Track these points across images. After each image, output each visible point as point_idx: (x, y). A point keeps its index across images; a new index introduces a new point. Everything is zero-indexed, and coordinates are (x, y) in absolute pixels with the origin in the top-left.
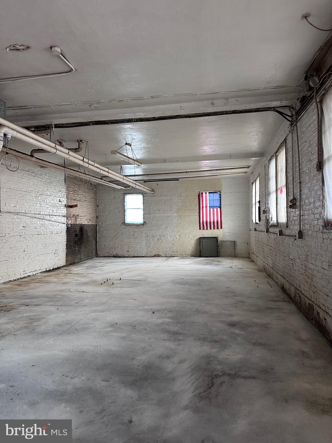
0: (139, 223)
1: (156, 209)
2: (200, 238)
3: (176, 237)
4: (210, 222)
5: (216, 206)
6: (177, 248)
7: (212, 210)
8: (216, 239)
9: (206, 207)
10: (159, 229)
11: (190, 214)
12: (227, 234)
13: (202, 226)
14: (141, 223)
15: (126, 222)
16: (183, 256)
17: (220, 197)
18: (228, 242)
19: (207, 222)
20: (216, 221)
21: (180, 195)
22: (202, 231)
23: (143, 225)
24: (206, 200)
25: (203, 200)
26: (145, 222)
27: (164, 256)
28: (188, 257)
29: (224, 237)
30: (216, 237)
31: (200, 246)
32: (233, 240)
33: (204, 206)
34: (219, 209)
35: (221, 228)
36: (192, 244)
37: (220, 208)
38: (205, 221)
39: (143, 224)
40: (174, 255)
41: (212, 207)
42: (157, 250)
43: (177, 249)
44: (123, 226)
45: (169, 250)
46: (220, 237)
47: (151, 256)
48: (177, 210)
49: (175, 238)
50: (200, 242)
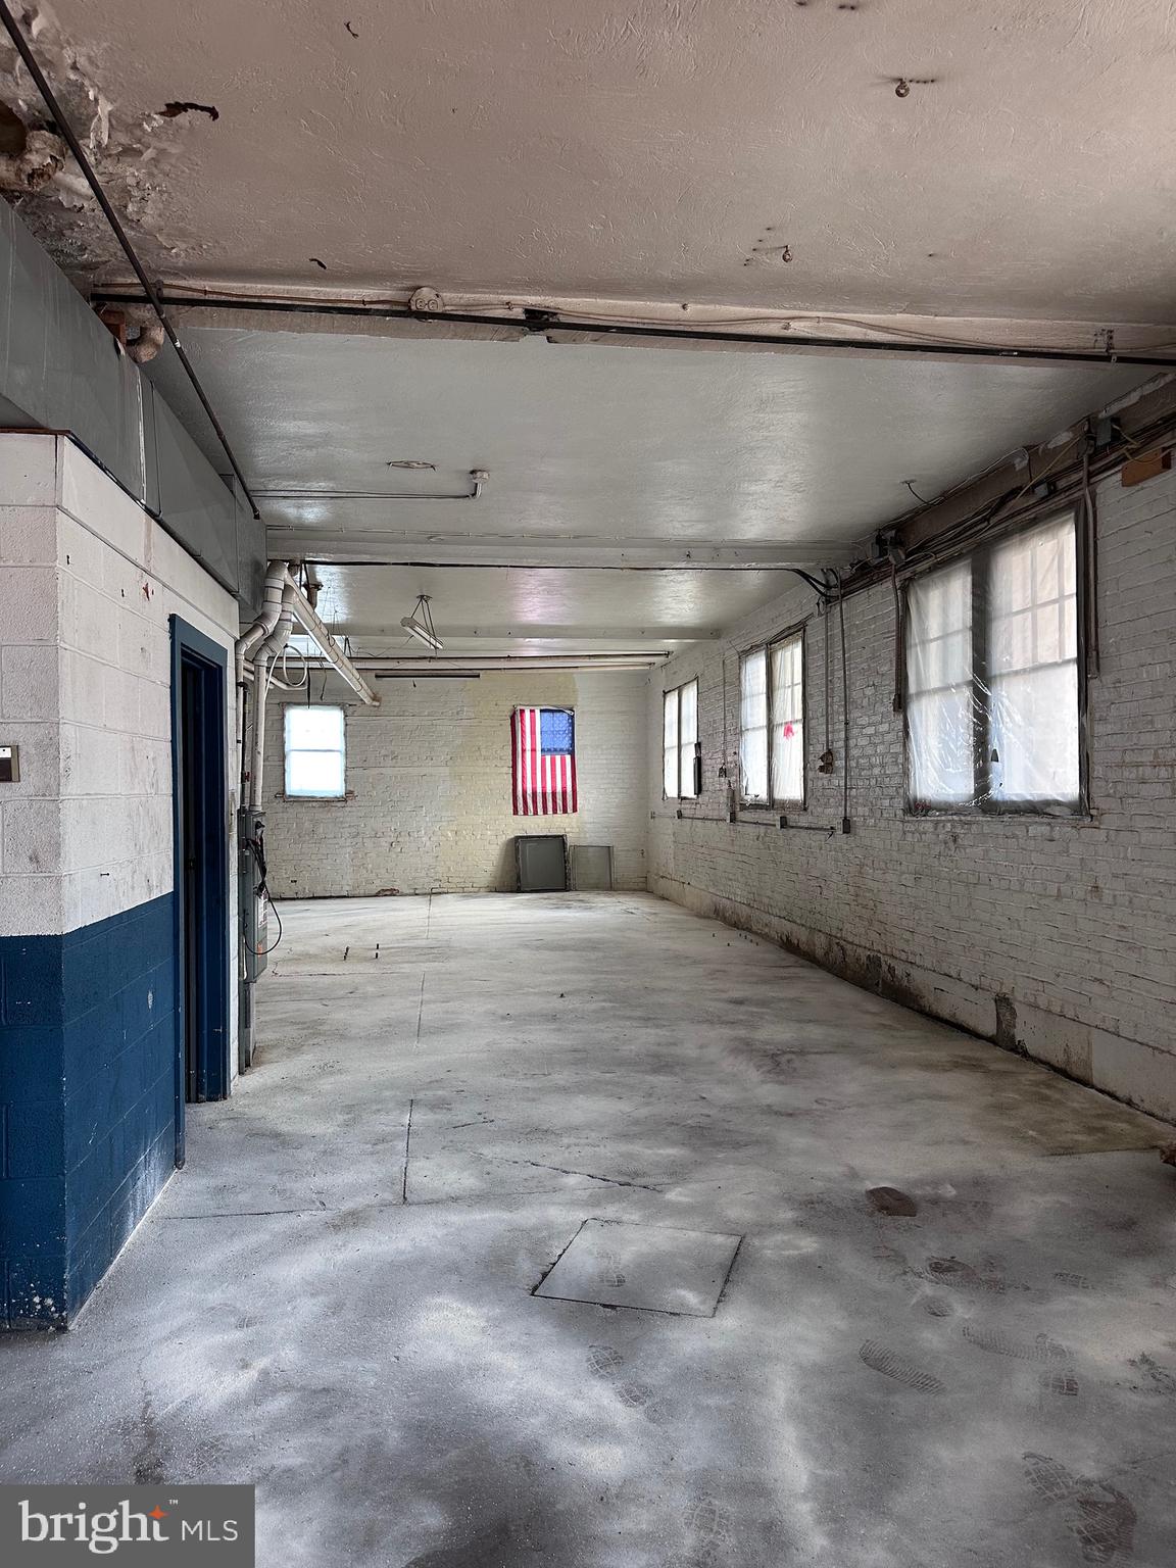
0: (331, 796)
1: (383, 752)
2: (517, 838)
3: (447, 836)
4: (544, 794)
5: (561, 750)
6: (449, 868)
7: (548, 758)
8: (560, 840)
9: (533, 750)
10: (393, 814)
11: (488, 770)
12: (588, 826)
13: (521, 803)
14: (338, 795)
15: (288, 793)
16: (466, 892)
17: (572, 725)
18: (591, 849)
19: (534, 793)
20: (559, 789)
21: (458, 713)
22: (520, 818)
23: (346, 801)
24: (533, 732)
25: (523, 731)
26: (351, 792)
27: (408, 892)
28: (479, 894)
29: (582, 835)
30: (562, 836)
31: (517, 860)
32: (604, 842)
33: (528, 747)
34: (568, 758)
35: (575, 810)
36: (493, 858)
37: (572, 753)
38: (529, 791)
39: (344, 800)
40: (440, 890)
41: (549, 750)
42: (387, 875)
43: (449, 870)
44: (278, 805)
45: (423, 874)
46: (571, 835)
47: (367, 893)
48: (449, 757)
49: (444, 839)
50: (517, 849)
